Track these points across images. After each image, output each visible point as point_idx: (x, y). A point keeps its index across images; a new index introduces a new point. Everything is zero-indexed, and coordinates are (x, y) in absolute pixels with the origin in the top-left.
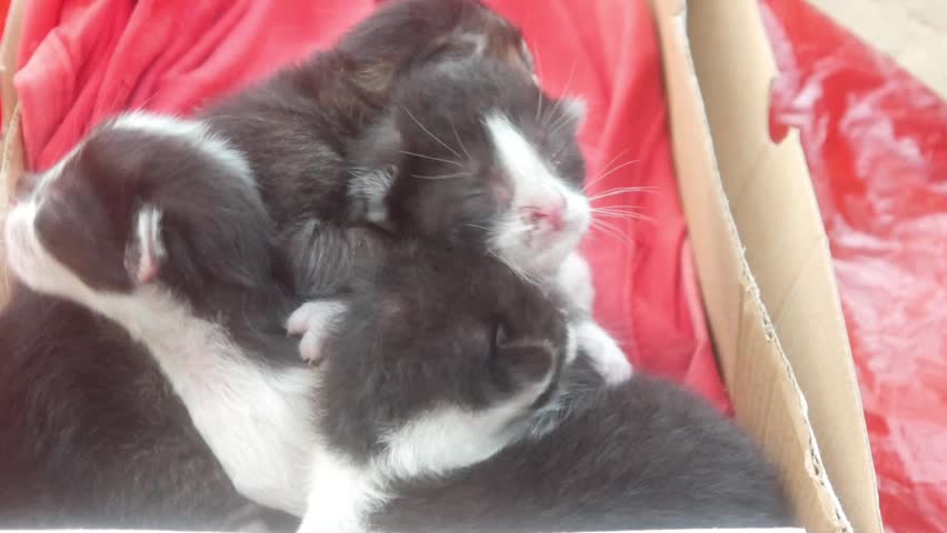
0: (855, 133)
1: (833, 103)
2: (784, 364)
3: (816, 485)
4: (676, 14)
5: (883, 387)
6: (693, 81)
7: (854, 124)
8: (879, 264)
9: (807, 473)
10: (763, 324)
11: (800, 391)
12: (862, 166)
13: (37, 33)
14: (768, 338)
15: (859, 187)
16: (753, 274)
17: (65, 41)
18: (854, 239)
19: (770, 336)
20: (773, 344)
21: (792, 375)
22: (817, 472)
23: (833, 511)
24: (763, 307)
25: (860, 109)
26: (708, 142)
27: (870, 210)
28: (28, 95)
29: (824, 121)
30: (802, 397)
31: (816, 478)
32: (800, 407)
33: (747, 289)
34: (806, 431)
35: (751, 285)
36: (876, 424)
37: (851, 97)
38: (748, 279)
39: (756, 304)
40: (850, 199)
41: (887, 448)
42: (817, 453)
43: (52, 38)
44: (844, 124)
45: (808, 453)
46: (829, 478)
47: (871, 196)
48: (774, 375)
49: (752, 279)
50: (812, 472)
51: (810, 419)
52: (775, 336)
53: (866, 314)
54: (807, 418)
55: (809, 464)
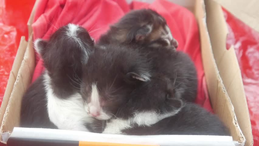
0: (250, 55)
1: (244, 47)
2: (228, 98)
3: (235, 127)
4: (203, 17)
5: (255, 115)
6: (207, 33)
7: (249, 53)
8: (255, 86)
9: (233, 124)
10: (223, 89)
11: (232, 105)
12: (251, 63)
13: (38, 15)
14: (224, 92)
15: (250, 68)
16: (221, 77)
17: (45, 17)
18: (249, 80)
19: (225, 92)
20: (225, 93)
21: (230, 101)
22: (236, 124)
23: (240, 133)
24: (223, 85)
25: (251, 49)
26: (210, 47)
27: (253, 73)
28: (35, 29)
29: (242, 51)
30: (233, 106)
31: (236, 125)
32: (232, 108)
33: (219, 81)
34: (233, 114)
35: (220, 80)
36: (253, 123)
37: (249, 47)
38: (220, 78)
39: (221, 85)
40: (248, 71)
41: (256, 128)
42: (236, 119)
43: (42, 16)
44: (247, 53)
45: (234, 119)
46: (239, 125)
47: (253, 70)
48: (225, 101)
49: (221, 78)
50: (234, 124)
51: (235, 111)
52: (226, 92)
53: (251, 98)
54: (234, 111)
55: (234, 122)
